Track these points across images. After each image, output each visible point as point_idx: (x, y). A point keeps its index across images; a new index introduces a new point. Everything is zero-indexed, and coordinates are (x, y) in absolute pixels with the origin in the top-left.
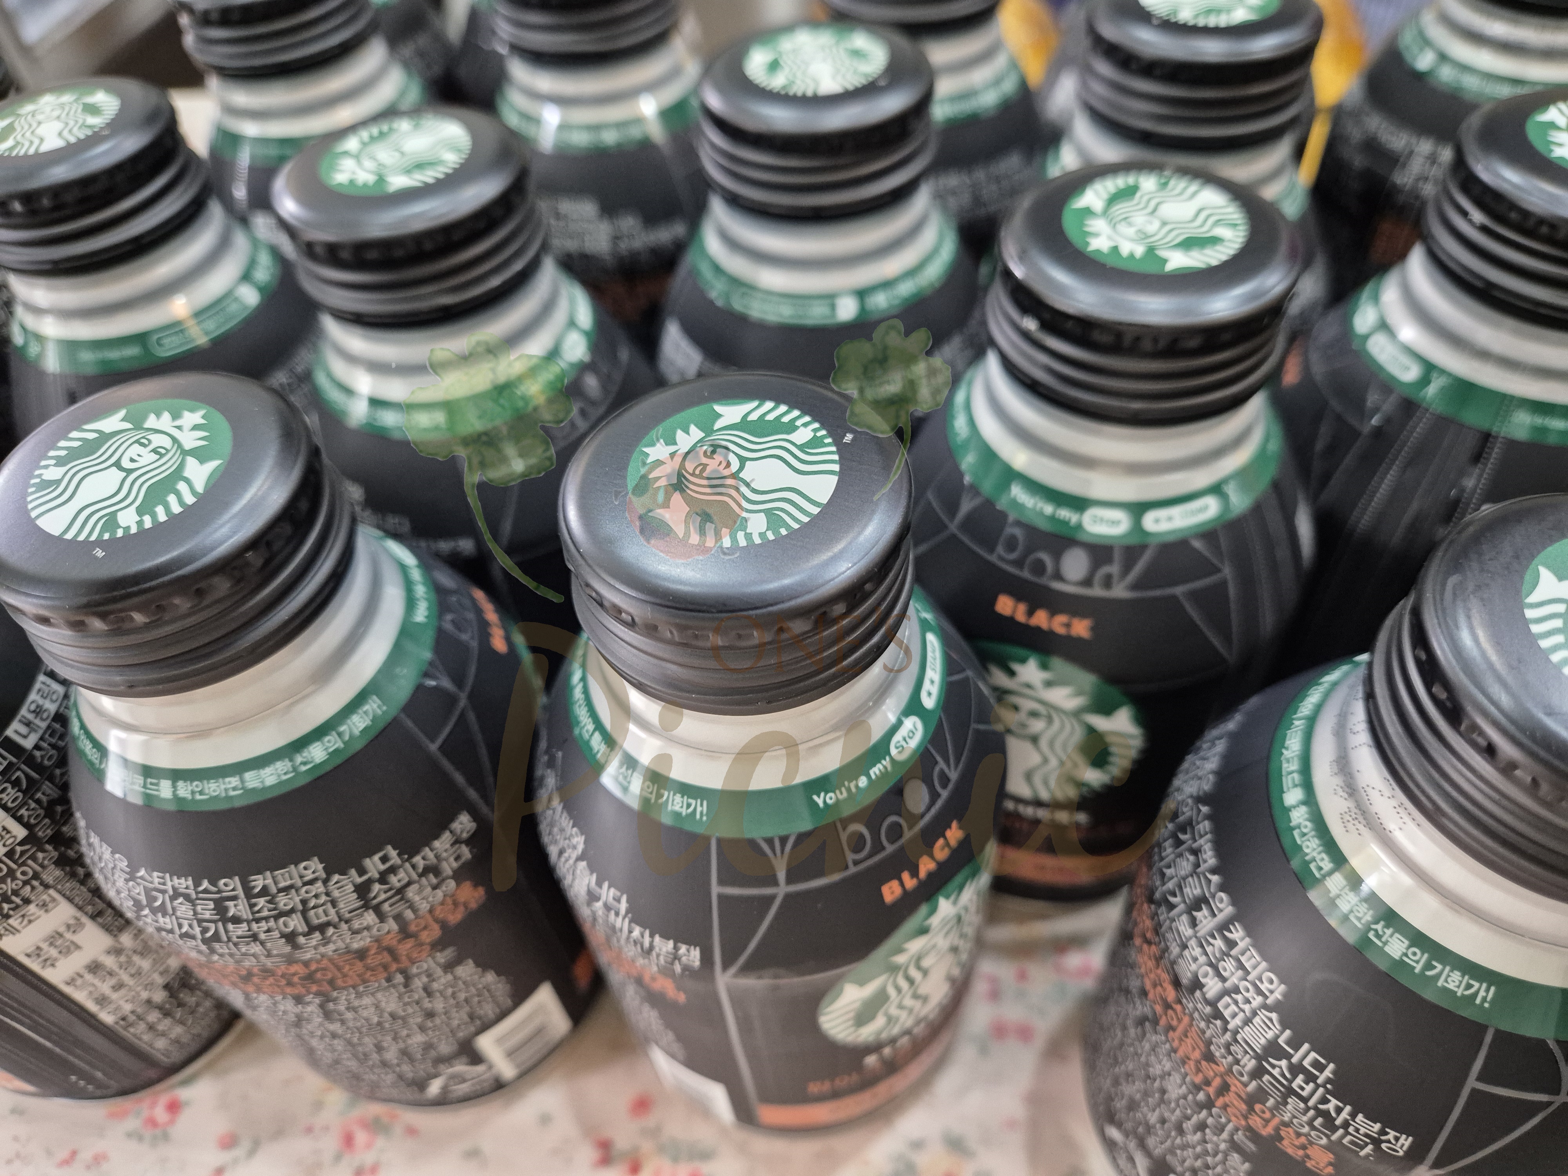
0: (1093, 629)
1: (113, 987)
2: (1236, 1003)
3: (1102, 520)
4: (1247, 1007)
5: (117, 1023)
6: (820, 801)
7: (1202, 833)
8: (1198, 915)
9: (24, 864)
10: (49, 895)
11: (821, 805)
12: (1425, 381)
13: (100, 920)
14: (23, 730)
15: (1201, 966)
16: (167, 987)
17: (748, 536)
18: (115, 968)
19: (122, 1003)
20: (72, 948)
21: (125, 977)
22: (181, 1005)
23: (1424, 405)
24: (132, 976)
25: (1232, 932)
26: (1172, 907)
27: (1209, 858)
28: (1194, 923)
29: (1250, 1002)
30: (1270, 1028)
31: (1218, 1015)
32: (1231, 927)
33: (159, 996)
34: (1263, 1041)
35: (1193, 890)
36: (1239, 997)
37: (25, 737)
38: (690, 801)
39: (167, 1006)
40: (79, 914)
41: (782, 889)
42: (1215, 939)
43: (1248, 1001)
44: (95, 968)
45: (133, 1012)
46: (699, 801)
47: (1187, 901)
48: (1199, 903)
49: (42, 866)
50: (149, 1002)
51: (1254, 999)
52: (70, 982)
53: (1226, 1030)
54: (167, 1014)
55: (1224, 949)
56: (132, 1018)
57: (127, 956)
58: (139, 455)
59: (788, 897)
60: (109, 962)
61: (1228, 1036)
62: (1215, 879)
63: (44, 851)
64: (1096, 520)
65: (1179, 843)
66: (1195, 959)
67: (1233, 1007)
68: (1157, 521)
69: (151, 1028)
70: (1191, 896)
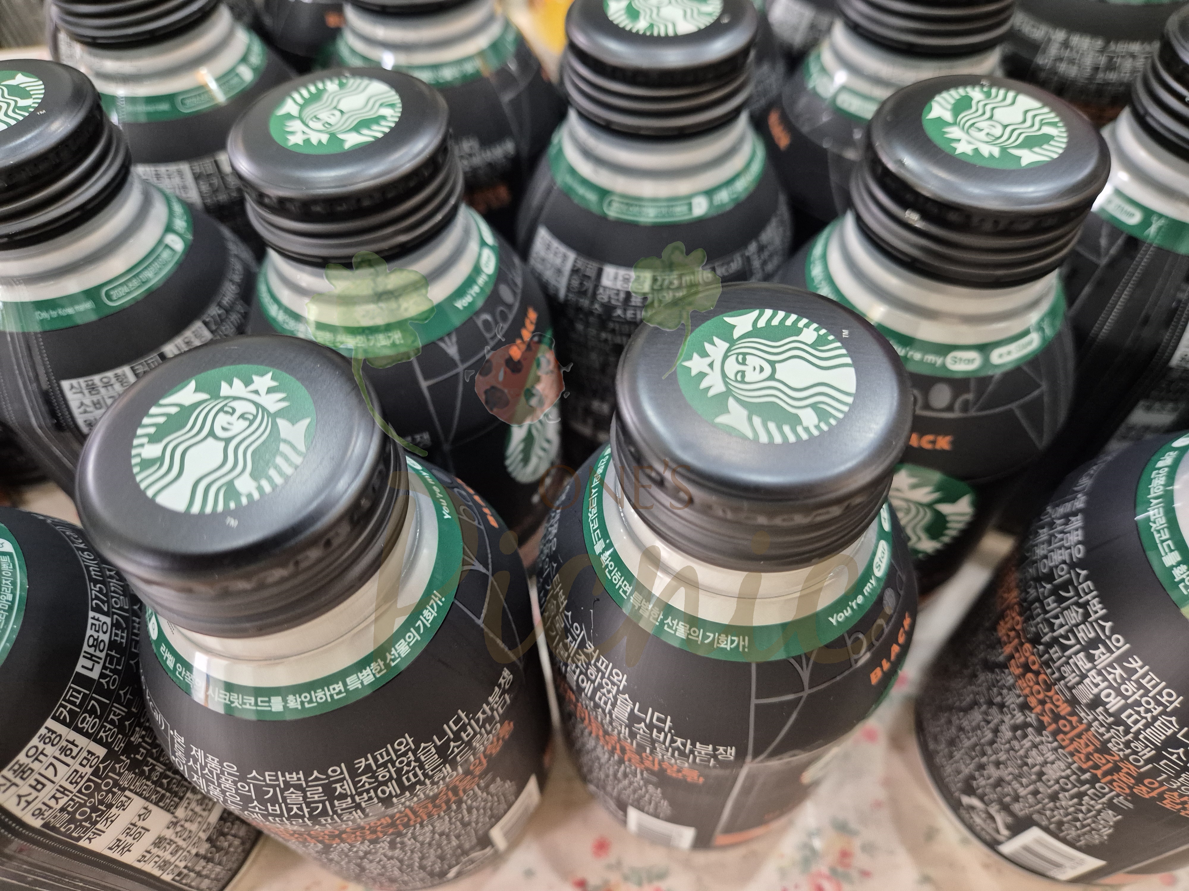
0: (953, 443)
1: (171, 853)
2: (1138, 713)
3: (961, 359)
4: (1149, 716)
5: (173, 879)
6: (833, 621)
7: (1087, 591)
8: (1096, 653)
9: (107, 776)
10: (125, 796)
11: (835, 623)
12: (1146, 223)
13: (161, 804)
14: (89, 664)
15: (1102, 690)
16: (209, 840)
17: (807, 429)
18: (173, 837)
19: (177, 863)
20: (143, 831)
21: (181, 843)
22: (219, 849)
23: (1148, 241)
24: (184, 840)
25: (1131, 663)
26: (1065, 648)
27: (1097, 608)
28: (1091, 658)
29: (1152, 712)
30: (1169, 728)
31: (1119, 722)
32: (1130, 659)
33: (204, 848)
34: (1163, 737)
35: (1085, 633)
36: (1142, 709)
37: (91, 670)
38: (733, 638)
39: (209, 855)
40: (147, 804)
41: (807, 692)
42: (1116, 669)
43: (1148, 711)
44: (159, 842)
45: (185, 867)
46: (741, 638)
47: (1083, 643)
48: (1094, 643)
49: (120, 774)
50: (197, 855)
51: (1155, 709)
52: (142, 859)
53: (1127, 732)
54: (208, 860)
55: (1125, 676)
56: (185, 871)
57: (182, 826)
58: (229, 423)
59: (810, 696)
60: (169, 834)
61: (1130, 737)
62: (1108, 625)
63: (120, 761)
64: (955, 361)
65: (1061, 600)
66: (1097, 685)
67: (1136, 716)
68: (1001, 356)
69: (199, 874)
70: (1086, 639)
